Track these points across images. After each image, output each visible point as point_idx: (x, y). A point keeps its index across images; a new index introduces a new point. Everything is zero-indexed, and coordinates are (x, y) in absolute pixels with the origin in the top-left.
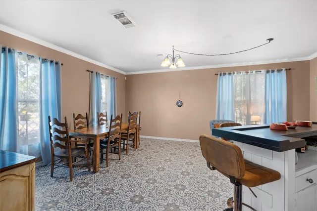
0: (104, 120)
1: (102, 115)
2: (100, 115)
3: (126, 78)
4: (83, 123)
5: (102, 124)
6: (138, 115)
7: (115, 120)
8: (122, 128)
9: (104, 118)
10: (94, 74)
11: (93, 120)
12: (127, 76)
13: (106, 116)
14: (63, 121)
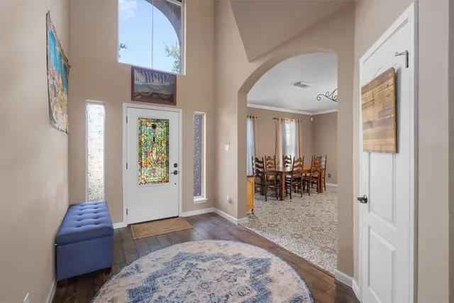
0: (288, 163)
1: (286, 157)
2: (285, 158)
3: (312, 119)
4: (271, 164)
5: (287, 166)
6: (324, 159)
7: (297, 162)
8: (304, 168)
9: (289, 161)
10: (280, 120)
11: (279, 163)
12: (313, 116)
13: (290, 159)
14: (261, 160)
